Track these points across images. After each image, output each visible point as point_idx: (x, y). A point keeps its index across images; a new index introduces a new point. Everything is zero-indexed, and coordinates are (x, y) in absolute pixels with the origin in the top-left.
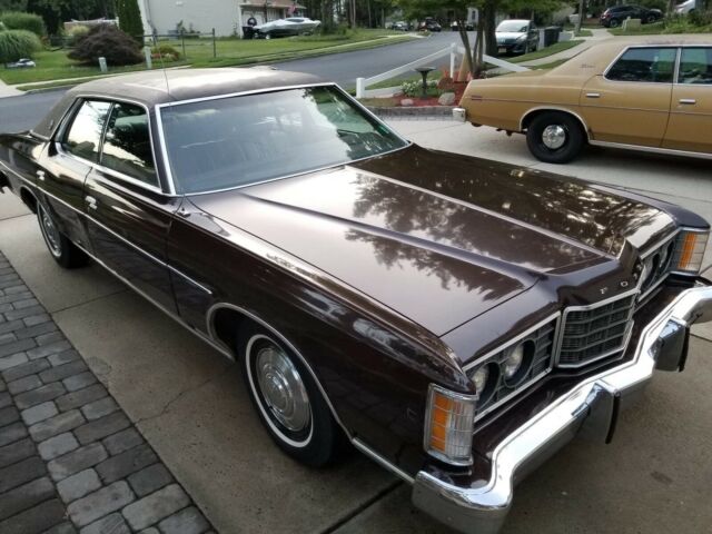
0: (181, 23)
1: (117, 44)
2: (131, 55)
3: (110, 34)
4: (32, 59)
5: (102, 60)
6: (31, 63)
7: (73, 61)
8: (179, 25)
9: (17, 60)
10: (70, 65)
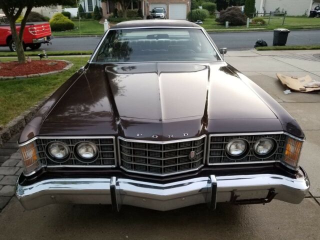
0: (279, 8)
1: (236, 16)
2: (241, 21)
3: (235, 12)
4: (202, 21)
5: (227, 23)
6: (201, 22)
7: (217, 23)
8: (277, 9)
9: (196, 21)
10: (215, 24)
